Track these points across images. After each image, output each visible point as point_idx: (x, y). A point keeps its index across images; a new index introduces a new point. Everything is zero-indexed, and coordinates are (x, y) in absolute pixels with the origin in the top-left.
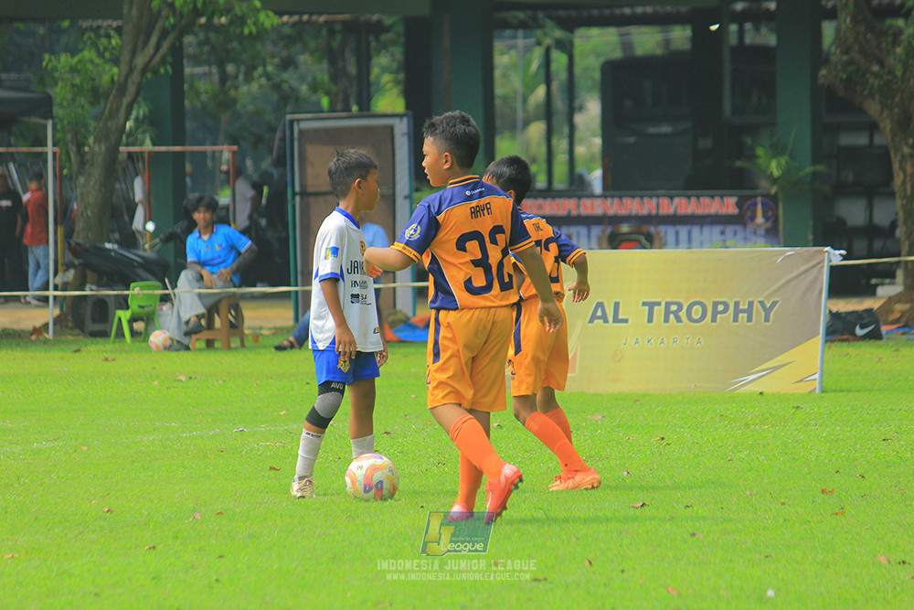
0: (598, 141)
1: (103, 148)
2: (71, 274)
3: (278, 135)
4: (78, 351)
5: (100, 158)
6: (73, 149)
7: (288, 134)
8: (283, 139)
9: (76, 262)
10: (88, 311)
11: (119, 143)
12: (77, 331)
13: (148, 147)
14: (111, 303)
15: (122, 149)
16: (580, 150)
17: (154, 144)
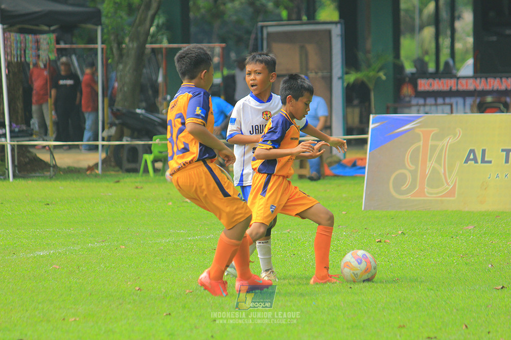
0: (471, 40)
1: (135, 45)
2: (113, 131)
3: (253, 36)
4: (118, 182)
5: (133, 52)
6: (115, 46)
7: (259, 35)
8: (256, 39)
9: (117, 122)
10: (124, 155)
11: (145, 42)
12: (117, 168)
13: (165, 44)
14: (140, 150)
15: (148, 46)
16: (458, 46)
17: (170, 42)
